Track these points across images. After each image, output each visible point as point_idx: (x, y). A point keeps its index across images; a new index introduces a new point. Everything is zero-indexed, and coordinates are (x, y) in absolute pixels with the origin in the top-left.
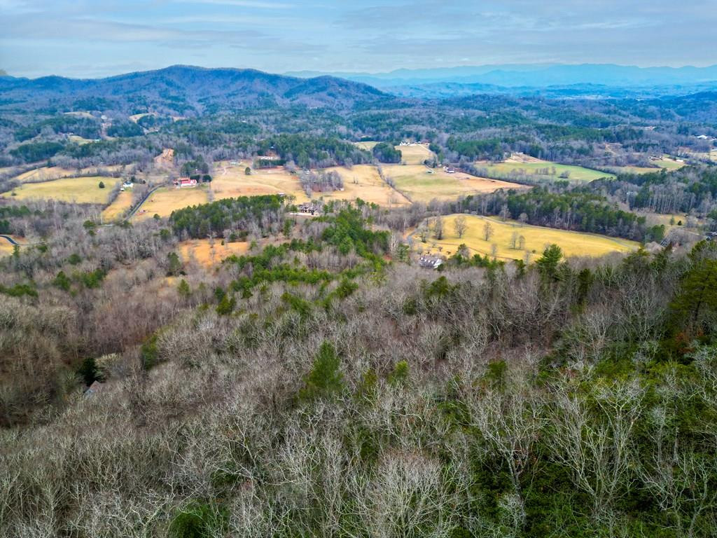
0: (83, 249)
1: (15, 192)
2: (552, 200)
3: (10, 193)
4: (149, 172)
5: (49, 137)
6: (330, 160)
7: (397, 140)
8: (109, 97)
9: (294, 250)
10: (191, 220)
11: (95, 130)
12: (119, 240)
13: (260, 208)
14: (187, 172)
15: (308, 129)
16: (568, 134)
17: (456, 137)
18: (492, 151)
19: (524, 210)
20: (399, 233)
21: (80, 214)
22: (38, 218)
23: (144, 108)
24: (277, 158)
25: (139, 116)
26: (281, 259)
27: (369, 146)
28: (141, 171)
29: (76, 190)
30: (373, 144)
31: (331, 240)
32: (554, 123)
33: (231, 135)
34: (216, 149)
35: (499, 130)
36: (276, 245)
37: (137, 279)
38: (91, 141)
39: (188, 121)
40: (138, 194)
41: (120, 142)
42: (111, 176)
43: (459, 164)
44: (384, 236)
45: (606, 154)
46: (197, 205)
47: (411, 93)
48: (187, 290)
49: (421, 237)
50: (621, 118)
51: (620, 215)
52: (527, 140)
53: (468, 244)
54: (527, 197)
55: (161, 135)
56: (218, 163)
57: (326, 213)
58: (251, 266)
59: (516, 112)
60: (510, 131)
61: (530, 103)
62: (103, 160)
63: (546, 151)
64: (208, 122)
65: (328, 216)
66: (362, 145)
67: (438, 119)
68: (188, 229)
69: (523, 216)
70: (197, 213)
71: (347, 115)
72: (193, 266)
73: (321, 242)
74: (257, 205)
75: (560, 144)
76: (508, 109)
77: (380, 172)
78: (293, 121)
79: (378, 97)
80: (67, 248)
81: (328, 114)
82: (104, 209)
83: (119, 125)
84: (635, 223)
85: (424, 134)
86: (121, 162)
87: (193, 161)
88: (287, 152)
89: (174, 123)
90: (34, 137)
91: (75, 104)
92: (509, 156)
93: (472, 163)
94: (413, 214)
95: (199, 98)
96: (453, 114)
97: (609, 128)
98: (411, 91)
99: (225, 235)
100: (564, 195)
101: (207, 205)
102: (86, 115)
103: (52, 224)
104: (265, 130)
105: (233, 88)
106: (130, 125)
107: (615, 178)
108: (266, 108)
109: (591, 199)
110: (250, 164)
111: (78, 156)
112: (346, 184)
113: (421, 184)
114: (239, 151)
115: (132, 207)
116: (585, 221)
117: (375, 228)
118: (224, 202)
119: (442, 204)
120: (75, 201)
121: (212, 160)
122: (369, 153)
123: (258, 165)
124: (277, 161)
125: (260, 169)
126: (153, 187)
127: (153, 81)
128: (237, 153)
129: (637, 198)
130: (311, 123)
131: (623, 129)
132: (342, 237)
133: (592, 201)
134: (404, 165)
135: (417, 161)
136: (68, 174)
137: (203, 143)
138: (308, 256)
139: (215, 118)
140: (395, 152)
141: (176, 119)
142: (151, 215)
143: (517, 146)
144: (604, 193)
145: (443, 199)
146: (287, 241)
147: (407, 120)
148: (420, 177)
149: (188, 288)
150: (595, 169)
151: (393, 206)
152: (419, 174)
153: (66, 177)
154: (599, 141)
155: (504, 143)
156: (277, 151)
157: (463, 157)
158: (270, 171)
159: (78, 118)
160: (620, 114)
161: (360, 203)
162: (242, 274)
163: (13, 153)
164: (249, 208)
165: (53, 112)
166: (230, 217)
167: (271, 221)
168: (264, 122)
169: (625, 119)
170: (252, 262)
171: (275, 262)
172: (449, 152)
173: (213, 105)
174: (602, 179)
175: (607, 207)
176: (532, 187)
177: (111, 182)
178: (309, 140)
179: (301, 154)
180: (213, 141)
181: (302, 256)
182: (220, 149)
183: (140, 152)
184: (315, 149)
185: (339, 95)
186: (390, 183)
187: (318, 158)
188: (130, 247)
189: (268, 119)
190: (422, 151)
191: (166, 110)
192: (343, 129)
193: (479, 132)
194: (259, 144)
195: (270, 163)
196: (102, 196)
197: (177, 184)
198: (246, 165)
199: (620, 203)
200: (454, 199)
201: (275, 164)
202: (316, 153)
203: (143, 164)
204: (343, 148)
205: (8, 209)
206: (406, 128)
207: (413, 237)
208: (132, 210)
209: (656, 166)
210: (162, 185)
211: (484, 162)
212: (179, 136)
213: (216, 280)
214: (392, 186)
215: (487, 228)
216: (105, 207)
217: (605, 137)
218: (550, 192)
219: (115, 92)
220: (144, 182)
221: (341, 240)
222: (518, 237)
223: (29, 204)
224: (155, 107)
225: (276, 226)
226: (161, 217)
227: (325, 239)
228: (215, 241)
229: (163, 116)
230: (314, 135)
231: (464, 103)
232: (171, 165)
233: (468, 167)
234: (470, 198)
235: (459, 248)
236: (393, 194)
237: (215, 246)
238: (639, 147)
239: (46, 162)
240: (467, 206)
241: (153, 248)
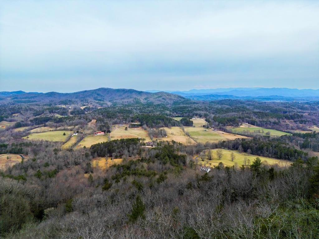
0: (51, 160)
1: (28, 137)
2: (263, 144)
3: (27, 137)
4: (85, 129)
5: (47, 115)
6: (161, 124)
7: (191, 117)
8: (73, 100)
9: (142, 162)
10: (99, 149)
11: (66, 112)
12: (67, 157)
13: (129, 144)
14: (101, 129)
15: (153, 112)
16: (268, 115)
17: (217, 116)
18: (234, 122)
19: (250, 148)
20: (191, 156)
21: (53, 146)
22: (35, 147)
23: (87, 104)
24: (139, 123)
25: (84, 107)
26: (136, 166)
27: (179, 119)
28: (81, 128)
29: (54, 136)
30: (181, 118)
31: (159, 158)
32: (261, 111)
33: (121, 114)
34: (114, 119)
35: (237, 113)
36: (135, 160)
37: (71, 174)
38: (63, 116)
39: (104, 109)
40: (78, 138)
41: (75, 117)
42: (69, 130)
43: (219, 127)
44: (184, 157)
45: (287, 125)
46: (103, 142)
47: (198, 99)
48: (92, 179)
49: (202, 158)
50: (292, 109)
51: (296, 151)
52: (249, 118)
53: (223, 162)
54: (251, 142)
55: (91, 114)
56: (114, 125)
57: (158, 146)
58: (122, 169)
59: (244, 106)
60: (242, 114)
61: (250, 103)
62: (67, 124)
63: (258, 123)
64: (112, 109)
65: (159, 148)
66: (176, 119)
67: (209, 108)
68: (97, 153)
69: (249, 150)
70: (102, 146)
71: (170, 107)
72: (97, 169)
73: (154, 159)
74: (128, 142)
75: (265, 120)
76: (240, 105)
77: (183, 130)
78: (147, 109)
79: (183, 100)
80: (44, 160)
81: (162, 106)
82: (63, 144)
83: (76, 110)
84: (303, 155)
85: (203, 114)
86: (74, 124)
87: (104, 124)
88: (143, 121)
89: (98, 109)
90: (41, 115)
91: (60, 102)
92: (241, 125)
93: (224, 127)
94: (198, 148)
95: (109, 100)
96: (216, 107)
97: (287, 114)
98: (198, 98)
99: (113, 156)
100: (268, 142)
101: (107, 142)
102: (63, 106)
103: (40, 150)
104: (135, 112)
105: (124, 96)
106: (80, 110)
107: (292, 135)
108: (136, 104)
109: (281, 144)
110: (127, 126)
111: (57, 122)
112: (168, 134)
113: (202, 135)
114: (123, 120)
115: (75, 143)
116: (279, 154)
117: (180, 154)
118: (114, 141)
119: (211, 144)
120: (52, 141)
121: (111, 124)
122: (178, 122)
123: (131, 126)
124: (139, 124)
125: (132, 128)
126: (86, 135)
127: (92, 94)
128: (123, 121)
129: (303, 144)
130: (154, 110)
131: (293, 114)
132: (164, 156)
133: (282, 145)
134: (194, 127)
135: (200, 126)
136: (51, 129)
137: (109, 117)
138: (148, 165)
139: (115, 108)
140: (190, 121)
141: (99, 108)
142: (83, 147)
143: (245, 120)
144: (287, 141)
145: (212, 142)
146: (139, 158)
147: (196, 109)
148: (201, 132)
149: (92, 178)
150: (282, 131)
151: (189, 144)
152: (201, 131)
153: (50, 131)
154: (283, 119)
155: (239, 119)
156: (139, 121)
157: (220, 124)
158: (135, 129)
159: (60, 107)
160: (291, 108)
161: (174, 142)
162: (118, 173)
163: (31, 121)
164: (125, 143)
165: (50, 105)
166: (116, 147)
167: (134, 149)
168: (135, 109)
169: (294, 110)
170: (123, 167)
171: (133, 167)
172: (214, 122)
173: (115, 103)
174: (286, 135)
175: (289, 148)
176: (252, 138)
177: (68, 133)
178: (153, 116)
179: (149, 122)
180: (113, 117)
181: (145, 165)
182: (116, 120)
183: (82, 121)
184: (155, 120)
185: (167, 99)
186: (187, 134)
187: (157, 123)
188: (71, 160)
189: (137, 108)
190: (202, 121)
191: (96, 104)
192: (168, 112)
193: (227, 114)
194: (132, 118)
195: (136, 126)
196: (64, 138)
197: (96, 134)
198: (126, 126)
199: (295, 146)
200: (216, 142)
201: (138, 126)
202: (156, 121)
203: (83, 125)
204: (167, 119)
205: (24, 143)
206: (195, 112)
207: (198, 158)
208: (75, 144)
209: (311, 131)
210: (90, 134)
211: (230, 127)
212: (99, 114)
213: (106, 175)
214: (189, 136)
215: (232, 155)
216: (64, 143)
217: (285, 117)
218: (261, 140)
219: (76, 98)
220: (82, 133)
221: (163, 158)
222: (247, 160)
223: (33, 141)
224: (91, 104)
225: (135, 151)
226: (87, 147)
227: (157, 157)
228: (108, 158)
229: (94, 107)
230: (156, 114)
231: (221, 102)
232: (94, 126)
233: (223, 129)
234: (224, 142)
235: (219, 164)
236: (189, 139)
237: (108, 160)
238: (301, 122)
239: (43, 125)
240: (223, 145)
241: (81, 161)
